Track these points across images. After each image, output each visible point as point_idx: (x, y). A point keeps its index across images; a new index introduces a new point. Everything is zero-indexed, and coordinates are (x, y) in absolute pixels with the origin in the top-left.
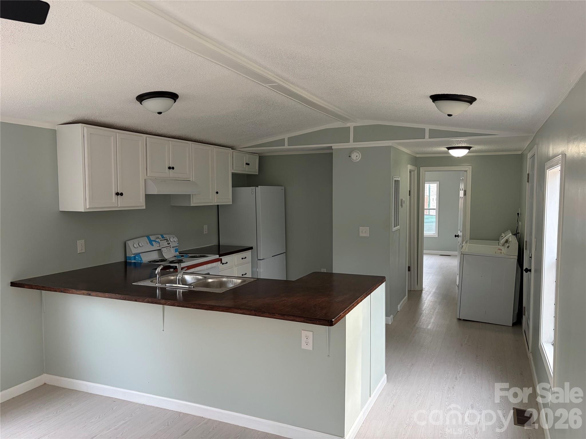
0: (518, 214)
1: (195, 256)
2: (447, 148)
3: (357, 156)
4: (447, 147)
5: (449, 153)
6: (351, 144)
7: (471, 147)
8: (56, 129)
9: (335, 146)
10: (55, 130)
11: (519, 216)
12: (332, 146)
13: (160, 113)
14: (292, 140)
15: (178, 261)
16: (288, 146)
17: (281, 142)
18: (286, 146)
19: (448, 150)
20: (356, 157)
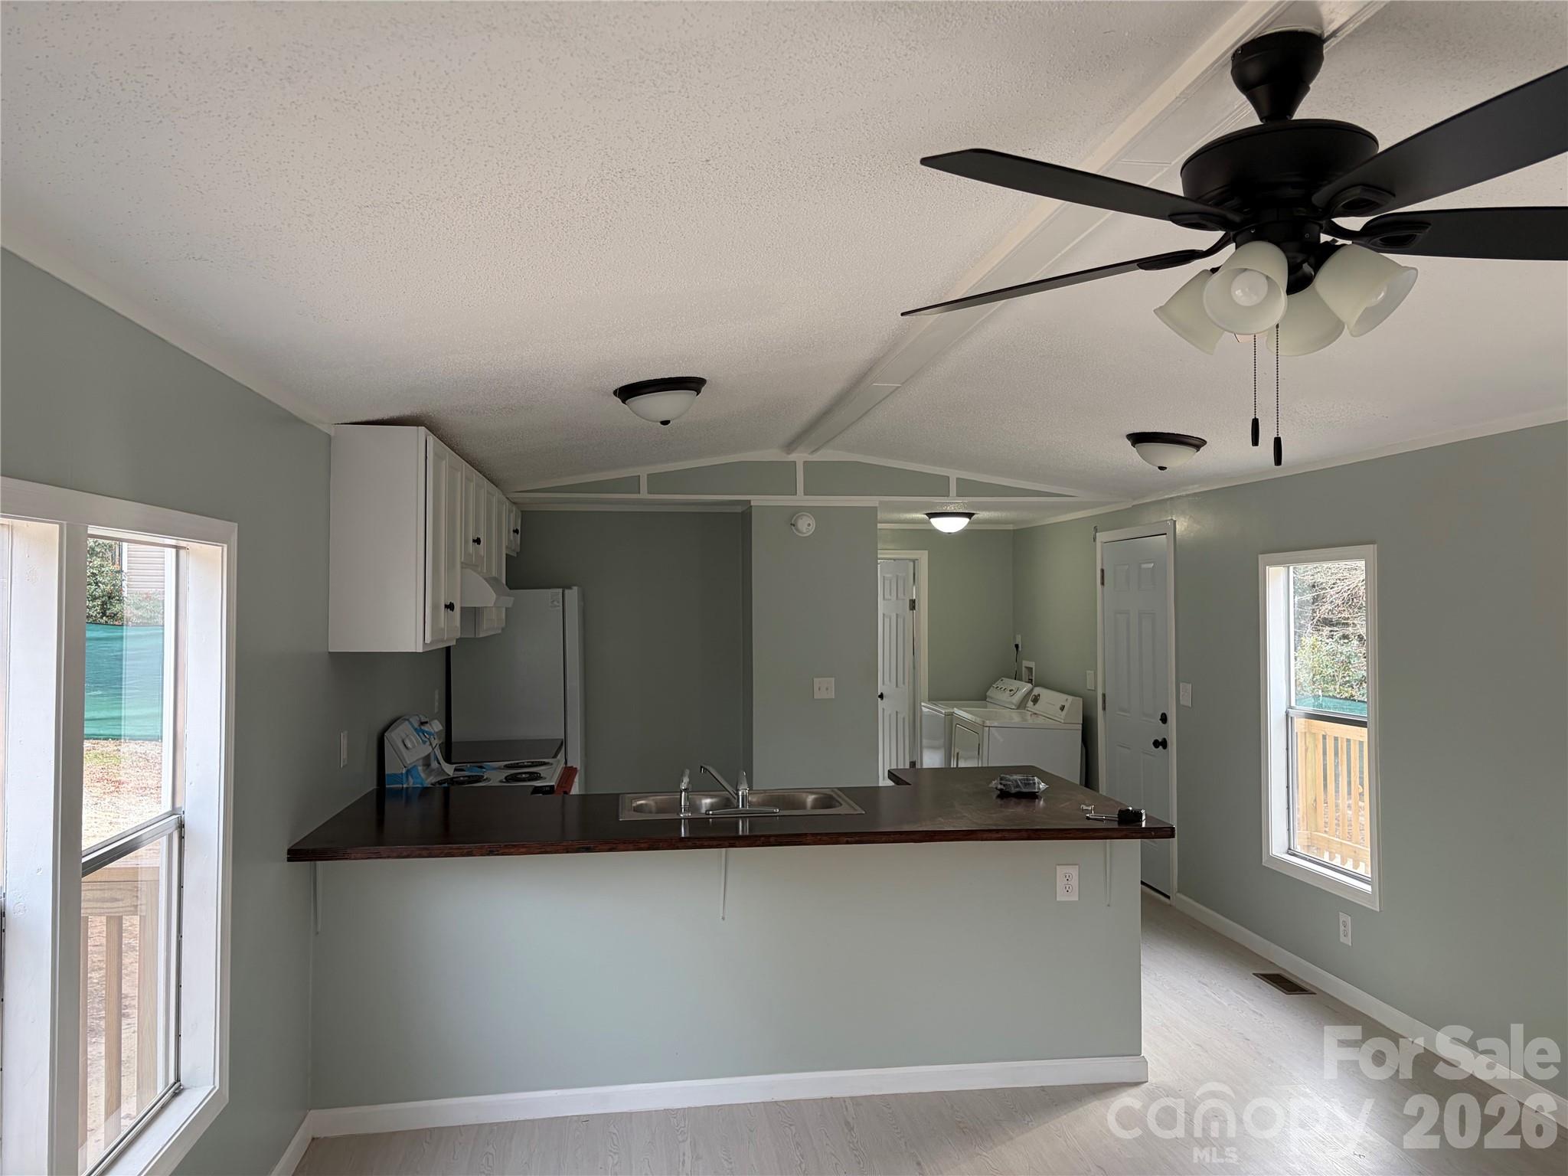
0: (1017, 646)
1: (518, 763)
2: (927, 514)
3: (809, 525)
4: (930, 512)
5: (930, 523)
6: (800, 499)
7: (973, 514)
8: (332, 434)
9: (756, 500)
10: (329, 436)
11: (1020, 649)
12: (749, 501)
13: (665, 423)
14: (657, 482)
15: (528, 776)
16: (649, 493)
17: (633, 483)
18: (644, 494)
19: (930, 518)
20: (806, 526)
